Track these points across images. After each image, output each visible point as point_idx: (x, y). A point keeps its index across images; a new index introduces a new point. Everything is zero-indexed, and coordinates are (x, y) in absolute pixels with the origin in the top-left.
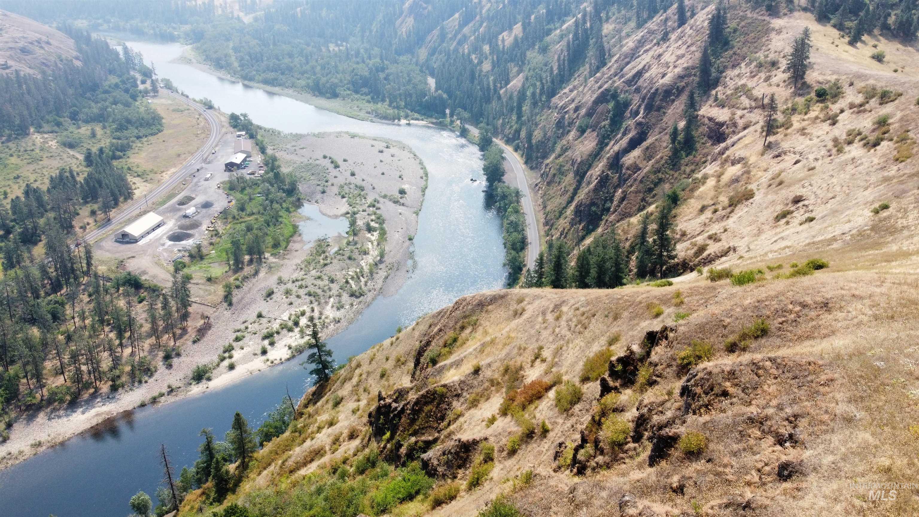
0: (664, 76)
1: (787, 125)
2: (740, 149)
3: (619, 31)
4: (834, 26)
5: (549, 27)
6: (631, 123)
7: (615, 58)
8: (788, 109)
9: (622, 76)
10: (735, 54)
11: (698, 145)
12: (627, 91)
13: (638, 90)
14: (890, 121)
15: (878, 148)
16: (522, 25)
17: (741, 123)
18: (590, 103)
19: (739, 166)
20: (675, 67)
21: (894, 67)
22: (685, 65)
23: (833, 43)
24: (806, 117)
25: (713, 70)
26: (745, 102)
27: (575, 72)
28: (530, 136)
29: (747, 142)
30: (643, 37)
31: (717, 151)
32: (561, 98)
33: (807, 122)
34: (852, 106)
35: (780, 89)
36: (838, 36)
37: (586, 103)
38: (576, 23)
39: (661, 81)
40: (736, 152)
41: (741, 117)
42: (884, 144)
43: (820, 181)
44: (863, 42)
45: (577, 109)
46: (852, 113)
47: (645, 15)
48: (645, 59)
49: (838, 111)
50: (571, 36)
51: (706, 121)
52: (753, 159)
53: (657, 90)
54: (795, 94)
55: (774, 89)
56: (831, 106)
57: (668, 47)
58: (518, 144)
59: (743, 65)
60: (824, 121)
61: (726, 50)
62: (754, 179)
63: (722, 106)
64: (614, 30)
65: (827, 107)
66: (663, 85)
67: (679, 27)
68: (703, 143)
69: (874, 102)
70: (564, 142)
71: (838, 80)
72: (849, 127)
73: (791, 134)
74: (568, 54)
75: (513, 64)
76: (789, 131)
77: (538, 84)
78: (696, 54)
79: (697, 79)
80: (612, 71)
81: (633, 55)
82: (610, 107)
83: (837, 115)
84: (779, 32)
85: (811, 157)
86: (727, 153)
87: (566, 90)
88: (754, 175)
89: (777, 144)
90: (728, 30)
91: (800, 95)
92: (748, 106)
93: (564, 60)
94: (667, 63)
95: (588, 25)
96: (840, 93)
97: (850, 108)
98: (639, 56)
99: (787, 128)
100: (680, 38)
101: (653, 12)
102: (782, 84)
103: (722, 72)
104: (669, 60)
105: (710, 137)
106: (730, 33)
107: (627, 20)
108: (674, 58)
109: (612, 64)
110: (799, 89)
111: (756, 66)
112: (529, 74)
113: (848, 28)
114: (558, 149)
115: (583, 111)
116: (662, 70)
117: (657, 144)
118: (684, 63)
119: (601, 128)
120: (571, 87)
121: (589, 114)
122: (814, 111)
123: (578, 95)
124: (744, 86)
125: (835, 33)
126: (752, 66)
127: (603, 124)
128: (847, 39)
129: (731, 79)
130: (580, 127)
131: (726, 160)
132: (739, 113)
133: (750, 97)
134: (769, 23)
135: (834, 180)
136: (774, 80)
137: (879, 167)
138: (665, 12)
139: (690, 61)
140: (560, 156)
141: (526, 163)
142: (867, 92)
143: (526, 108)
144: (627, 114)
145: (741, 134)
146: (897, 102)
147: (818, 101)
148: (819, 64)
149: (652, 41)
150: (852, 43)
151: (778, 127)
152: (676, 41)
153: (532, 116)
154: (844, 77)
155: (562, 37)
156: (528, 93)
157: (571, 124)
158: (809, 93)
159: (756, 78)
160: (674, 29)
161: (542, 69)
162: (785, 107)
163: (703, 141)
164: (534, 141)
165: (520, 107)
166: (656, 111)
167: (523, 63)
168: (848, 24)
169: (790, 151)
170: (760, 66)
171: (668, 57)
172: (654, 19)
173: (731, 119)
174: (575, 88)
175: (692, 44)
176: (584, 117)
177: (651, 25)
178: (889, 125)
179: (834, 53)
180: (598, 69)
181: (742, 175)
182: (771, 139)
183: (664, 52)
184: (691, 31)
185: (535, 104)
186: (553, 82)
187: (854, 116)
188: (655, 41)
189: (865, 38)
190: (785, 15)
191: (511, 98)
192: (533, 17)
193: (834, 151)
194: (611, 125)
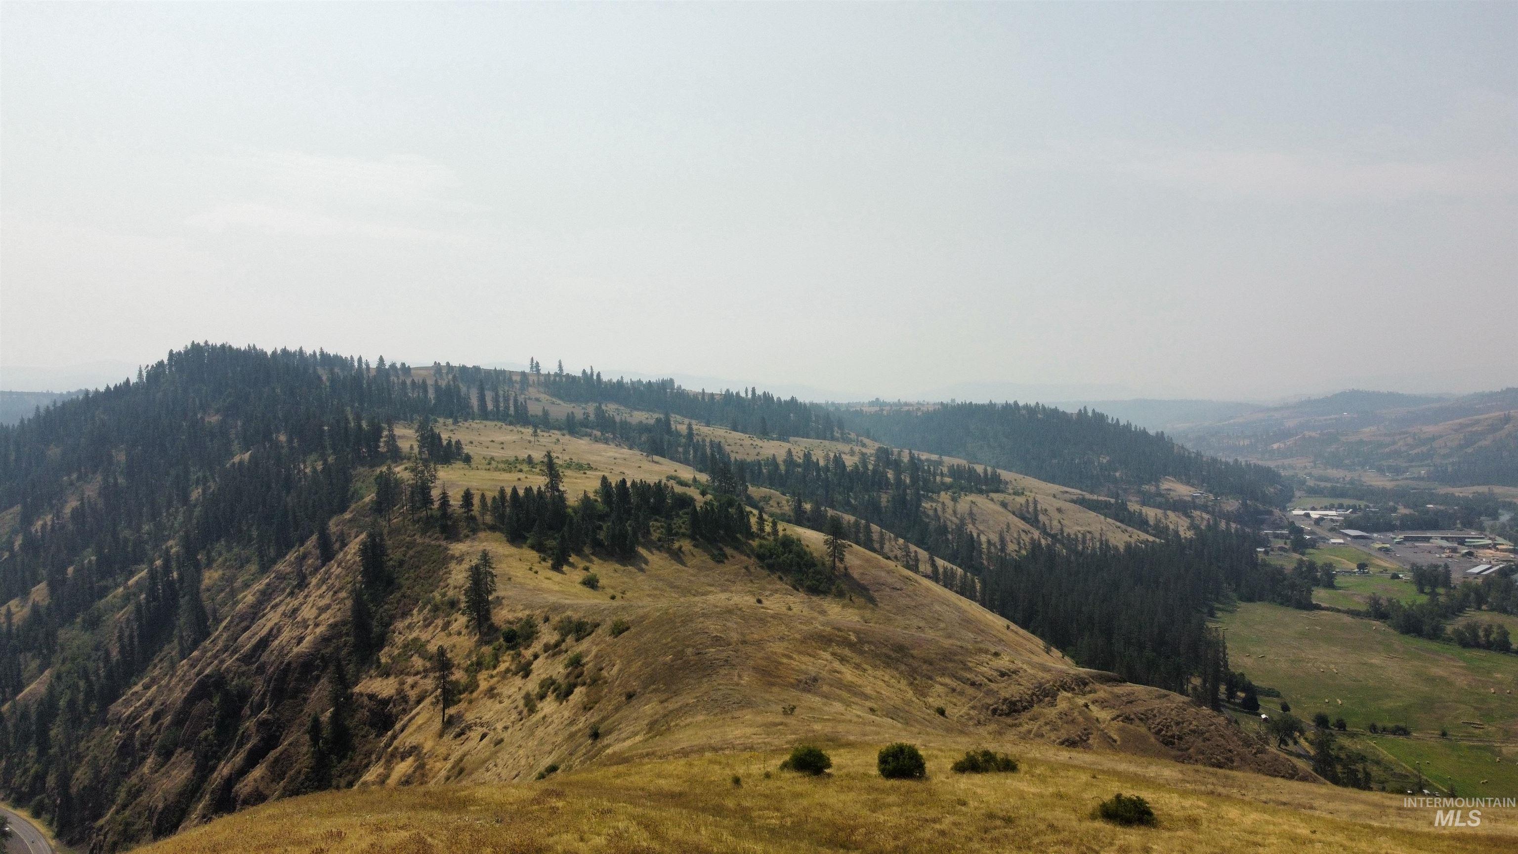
0: (300, 640)
1: (472, 686)
2: (411, 734)
3: (231, 580)
4: (532, 547)
5: (103, 583)
6: (250, 724)
7: (224, 624)
8: (472, 665)
9: (235, 652)
10: (404, 596)
11: (356, 741)
12: (243, 673)
13: (261, 670)
14: (584, 660)
15: (571, 697)
16: (49, 585)
17: (413, 694)
18: (179, 704)
19: (410, 760)
20: (317, 625)
21: (611, 592)
22: (331, 621)
23: (531, 569)
24: (495, 672)
25: (375, 623)
26: (418, 662)
27: (154, 654)
28: (64, 781)
29: (420, 722)
30: (268, 585)
31: (382, 744)
32: (127, 703)
33: (495, 679)
34: (547, 648)
35: (462, 638)
36: (537, 559)
37: (173, 703)
38: (153, 575)
39: (296, 650)
40: (407, 739)
41: (412, 687)
42: (578, 690)
43: (507, 756)
44: (572, 565)
45: (156, 717)
46: (547, 658)
47: (272, 552)
48: (272, 618)
49: (532, 658)
50: (143, 596)
51: (365, 700)
52: (428, 746)
53: (289, 664)
54: (481, 642)
55: (455, 639)
56: (523, 652)
57: (306, 597)
58: (41, 802)
59: (415, 612)
60: (516, 674)
61: (391, 593)
62: (431, 775)
63: (386, 674)
64: (222, 578)
65: (519, 655)
66: (298, 655)
67: (323, 565)
68: (364, 736)
69: (570, 639)
70: (134, 780)
71: (530, 617)
72: (544, 676)
73: (477, 699)
74: (140, 626)
75: (29, 655)
76: (475, 695)
77: (82, 684)
78: (347, 602)
79: (351, 639)
80: (220, 644)
81: (255, 613)
82: (215, 704)
83: (530, 663)
84: (460, 560)
85: (499, 726)
86: (396, 743)
87: (138, 688)
88: (431, 769)
89: (460, 716)
90: (391, 563)
91: (488, 643)
92: (421, 669)
93: (131, 637)
94: (305, 621)
95: (175, 575)
96: (533, 633)
97: (545, 652)
98: (264, 616)
99: (472, 692)
100: (323, 581)
101: (284, 547)
102: (464, 631)
103: (388, 625)
104: (306, 617)
105: (373, 725)
106: (394, 567)
107: (243, 563)
108: (315, 612)
109: (220, 634)
110: (486, 634)
111: (430, 611)
112: (63, 669)
113: (551, 549)
114: (122, 796)
115: (167, 720)
116: (296, 633)
117: (292, 750)
118: (328, 618)
119: (199, 743)
120: (146, 680)
121: (178, 722)
122: (504, 662)
123: (160, 691)
124: (416, 640)
125: (534, 555)
126: (426, 611)
127: (203, 734)
128: (550, 563)
129: (400, 633)
130: (163, 746)
131: (393, 755)
132: (410, 680)
133: (424, 655)
134: (446, 549)
135: (521, 752)
136: (455, 627)
137: (568, 722)
138: (302, 544)
139: (339, 613)
140: (124, 807)
141: (58, 835)
142: (562, 628)
143: (56, 732)
144: (247, 711)
145: (414, 712)
146: (594, 634)
147: (508, 648)
148: (509, 598)
149: (284, 590)
150: (557, 567)
151: (460, 693)
152: (318, 586)
153: (69, 744)
154: (538, 612)
155: (127, 598)
156: (62, 703)
157: (145, 746)
158: (497, 639)
159: (431, 628)
160: (317, 570)
161: (89, 657)
162: (469, 662)
163: (363, 733)
164: (74, 790)
165: (43, 731)
166: (290, 698)
167: (52, 651)
168: (551, 543)
169: (476, 724)
170: (436, 609)
171: (308, 612)
172: (287, 557)
173: (400, 691)
174: (153, 681)
175: (341, 589)
176: (168, 728)
177: (281, 567)
178: (583, 665)
179: (530, 581)
180: (195, 645)
181: (414, 772)
182: (452, 711)
183: (301, 604)
184: (340, 569)
185: (75, 721)
186: (110, 676)
187: (549, 661)
188: (288, 590)
189: (573, 559)
190: (467, 536)
191: (24, 716)
192: (70, 570)
193: (525, 712)
194: (217, 735)
